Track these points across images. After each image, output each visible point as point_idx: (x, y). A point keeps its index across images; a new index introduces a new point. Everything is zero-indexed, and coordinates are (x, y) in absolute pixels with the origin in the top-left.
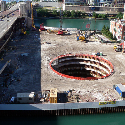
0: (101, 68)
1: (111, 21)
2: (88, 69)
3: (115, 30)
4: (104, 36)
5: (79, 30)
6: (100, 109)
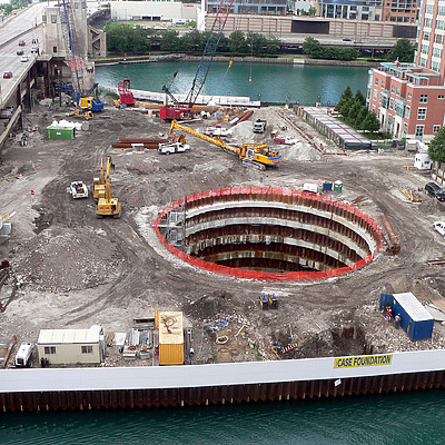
0: (338, 237)
1: (370, 72)
3: (386, 103)
4: (347, 124)
5: (258, 103)
6: (337, 383)
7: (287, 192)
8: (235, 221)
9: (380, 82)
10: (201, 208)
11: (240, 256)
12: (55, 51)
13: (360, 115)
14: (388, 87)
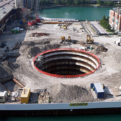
0: (90, 63)
1: (110, 11)
2: (77, 64)
3: (114, 21)
4: (102, 27)
5: (78, 21)
6: (71, 110)
7: (76, 49)
8: (61, 58)
9: (112, 14)
10: (50, 54)
11: (63, 68)
12: (19, 6)
13: (105, 24)
14: (114, 16)
